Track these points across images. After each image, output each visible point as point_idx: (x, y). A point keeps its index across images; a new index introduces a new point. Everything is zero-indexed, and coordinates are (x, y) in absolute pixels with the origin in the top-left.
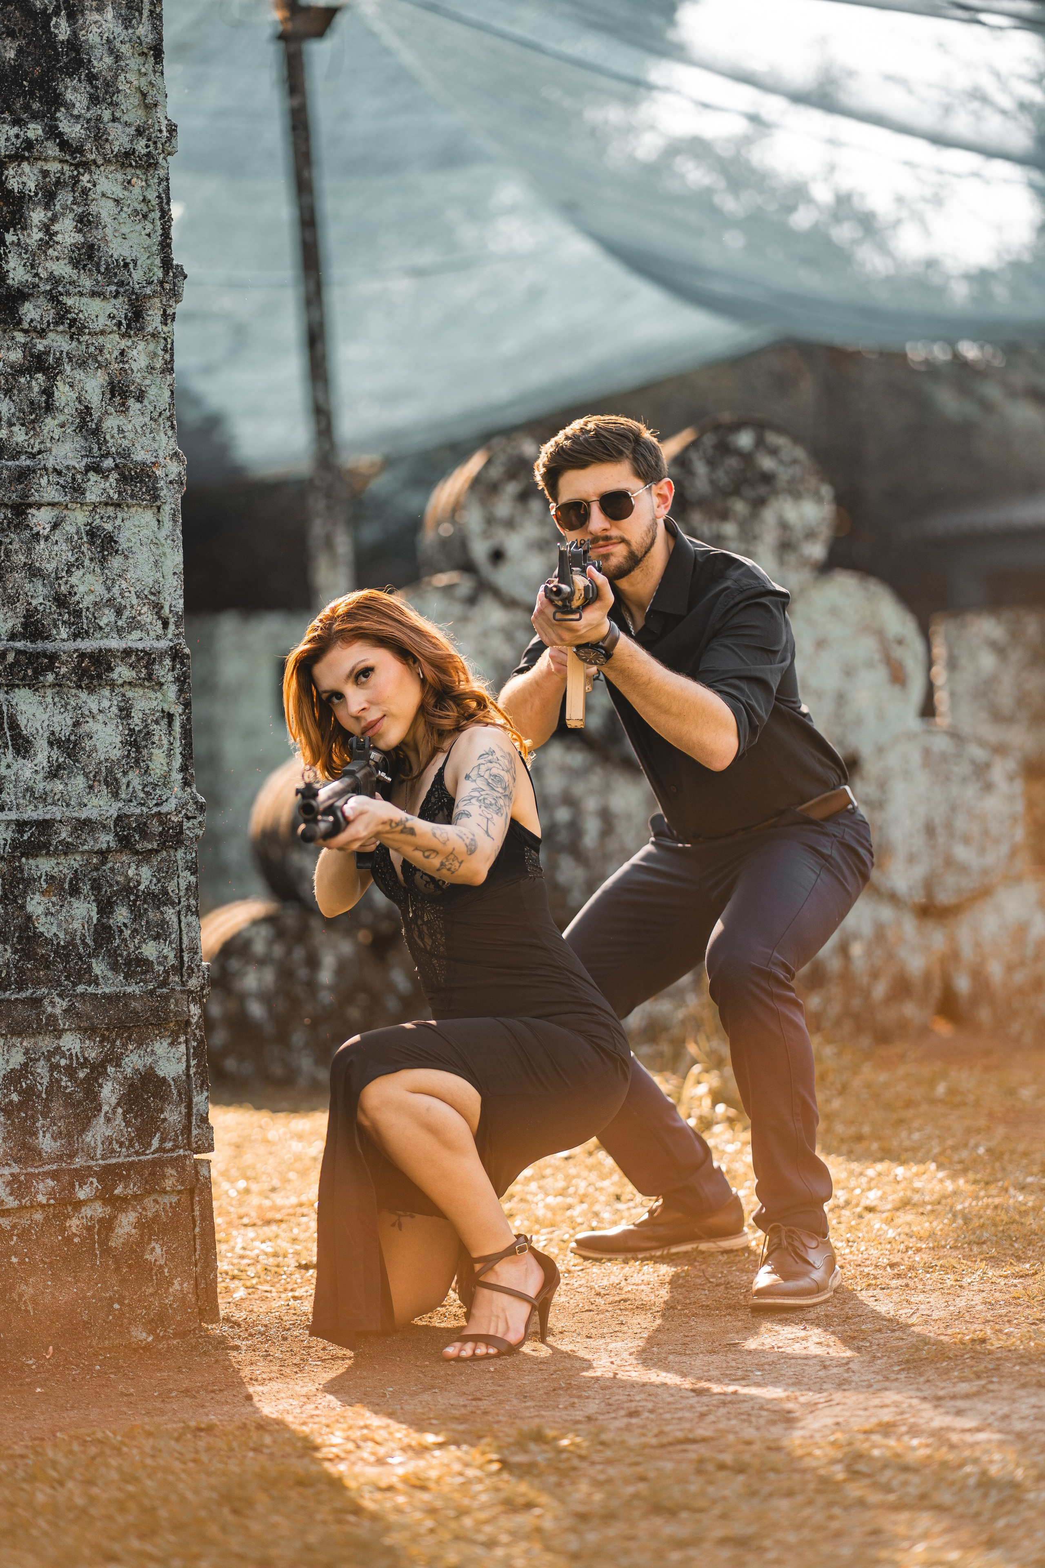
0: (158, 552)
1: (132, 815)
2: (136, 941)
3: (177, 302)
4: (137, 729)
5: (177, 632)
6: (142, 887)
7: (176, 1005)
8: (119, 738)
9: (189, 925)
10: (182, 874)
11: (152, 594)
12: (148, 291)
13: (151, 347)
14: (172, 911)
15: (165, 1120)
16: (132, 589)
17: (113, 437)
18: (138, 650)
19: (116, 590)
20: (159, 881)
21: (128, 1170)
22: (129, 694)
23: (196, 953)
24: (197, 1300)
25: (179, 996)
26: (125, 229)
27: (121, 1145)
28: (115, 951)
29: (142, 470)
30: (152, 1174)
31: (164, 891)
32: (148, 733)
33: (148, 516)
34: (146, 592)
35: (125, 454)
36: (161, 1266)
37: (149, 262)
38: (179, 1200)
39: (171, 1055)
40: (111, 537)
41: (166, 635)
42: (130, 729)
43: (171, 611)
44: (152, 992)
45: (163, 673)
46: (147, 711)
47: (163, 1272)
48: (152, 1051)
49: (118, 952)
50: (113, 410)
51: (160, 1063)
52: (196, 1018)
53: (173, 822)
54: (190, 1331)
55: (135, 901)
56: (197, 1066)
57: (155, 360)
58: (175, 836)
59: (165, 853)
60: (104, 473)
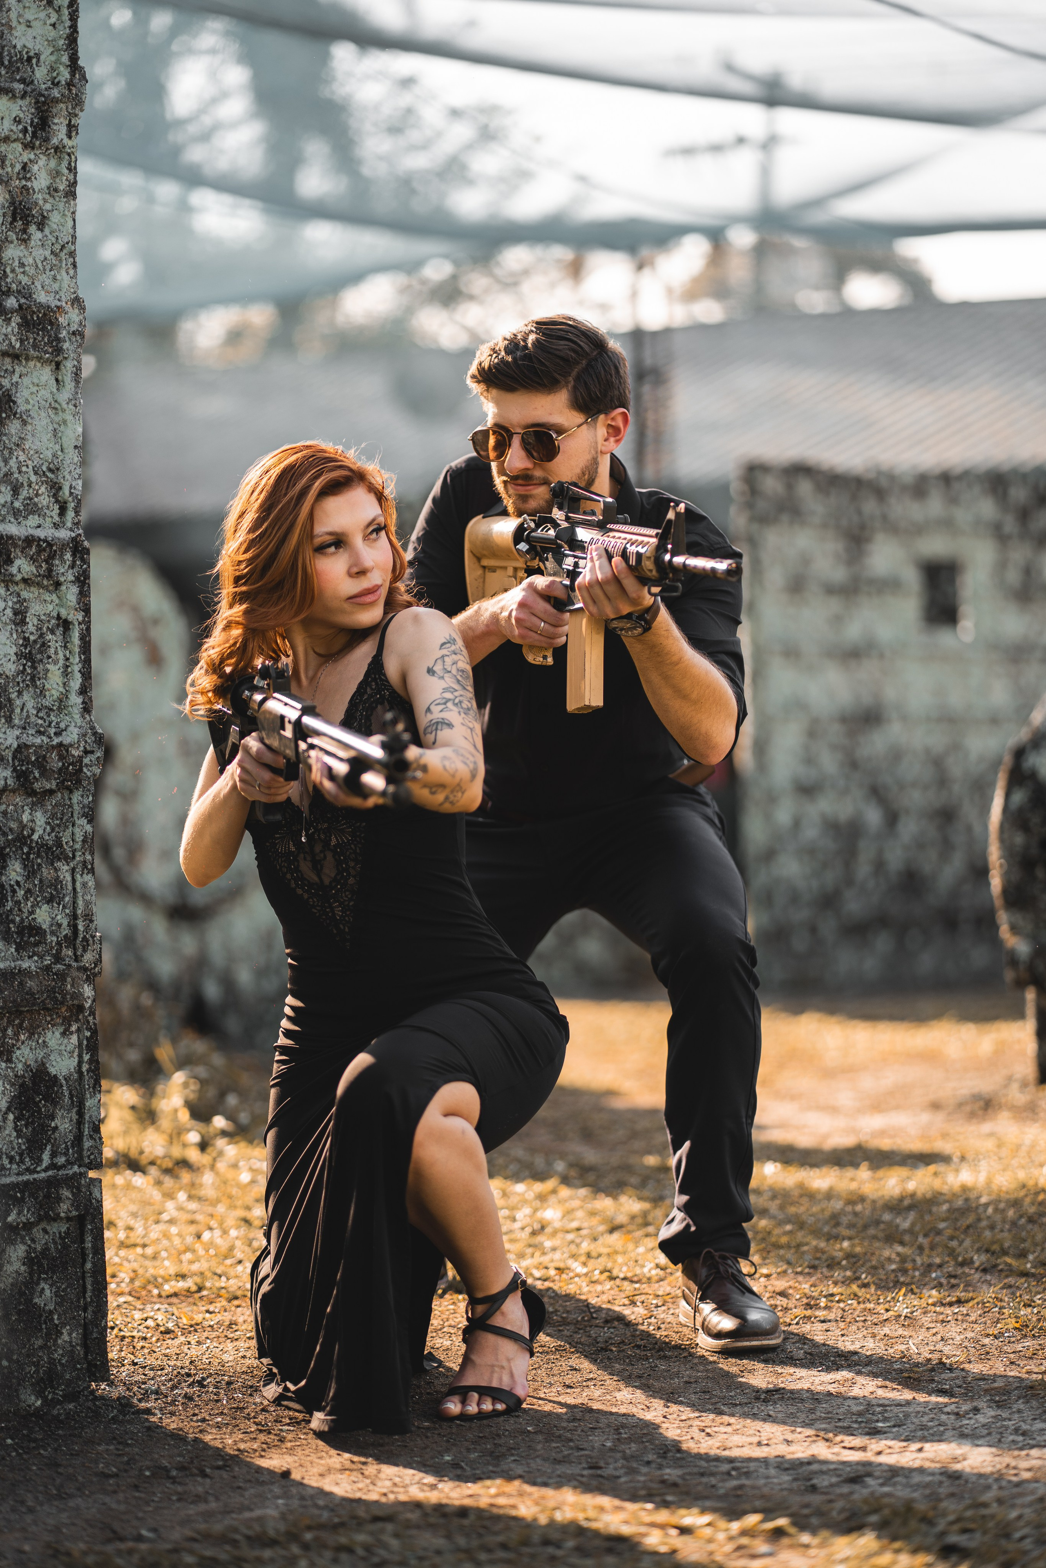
0: (57, 419)
1: (33, 745)
2: (29, 904)
3: (82, 110)
4: (32, 638)
5: (76, 521)
6: (35, 837)
7: (72, 986)
8: (14, 649)
9: (84, 885)
10: (78, 822)
11: (50, 470)
12: (56, 93)
13: (53, 163)
14: (66, 868)
15: (56, 1128)
16: (30, 463)
17: (13, 271)
18: (40, 540)
19: (13, 463)
20: (53, 830)
21: (22, 1192)
22: (25, 594)
23: (91, 921)
24: (86, 1354)
25: (75, 973)
26: (29, 15)
27: (11, 1159)
28: (8, 916)
29: (45, 314)
30: (47, 1196)
31: (59, 843)
32: (43, 645)
33: (45, 374)
34: (44, 469)
35: (25, 293)
36: (51, 1312)
37: (53, 58)
38: (68, 1229)
39: (63, 1048)
40: (10, 396)
41: (64, 523)
42: (25, 639)
43: (71, 494)
44: (48, 968)
45: (62, 570)
46: (43, 617)
47: (53, 1319)
48: (44, 1042)
49: (11, 917)
50: (14, 237)
51: (52, 1058)
52: (90, 1001)
53: (73, 756)
54: (79, 1392)
55: (28, 854)
56: (90, 1061)
57: (57, 180)
58: (75, 774)
59: (59, 795)
60: (6, 314)
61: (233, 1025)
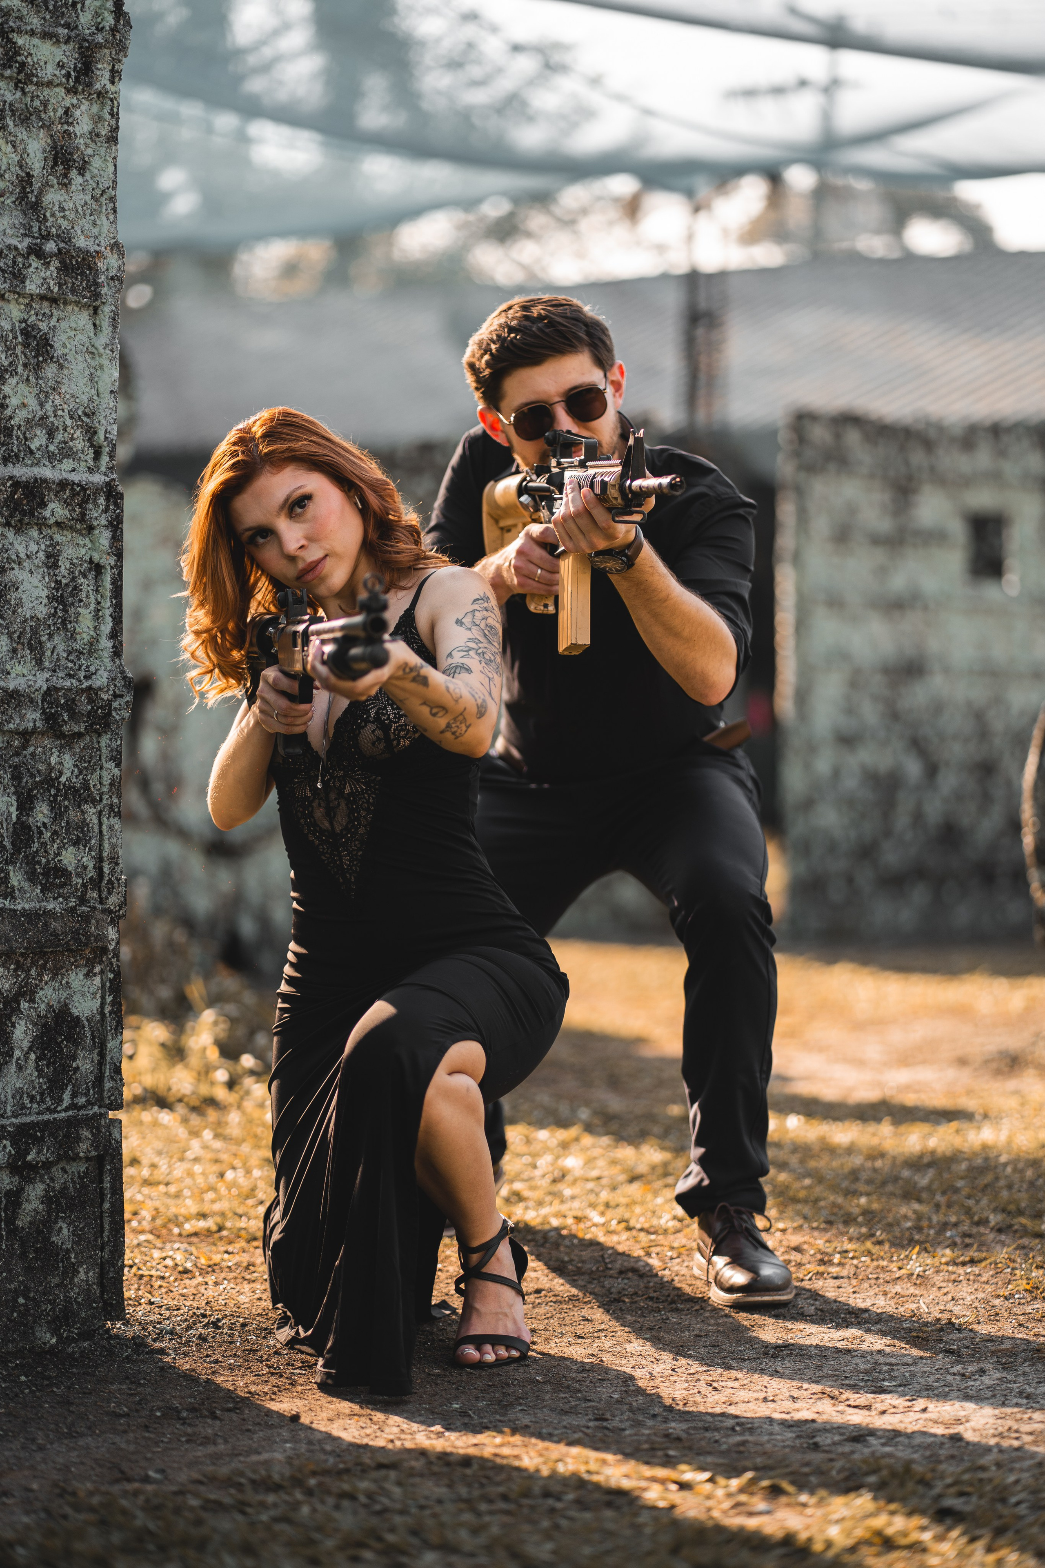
0: (94, 363)
1: (63, 688)
2: (56, 846)
3: (126, 56)
4: (64, 581)
5: (110, 465)
6: (63, 779)
7: (97, 928)
8: (46, 592)
9: (111, 828)
10: (106, 765)
11: (86, 414)
12: (100, 38)
13: (95, 109)
14: (93, 810)
15: (77, 1068)
16: (65, 406)
17: (53, 215)
18: (74, 483)
19: (48, 406)
20: (80, 772)
21: (42, 1131)
22: (58, 538)
23: (117, 864)
24: (102, 1293)
25: (100, 916)
27: (32, 1099)
28: (34, 857)
29: (84, 259)
30: (67, 1136)
31: (86, 786)
32: (75, 588)
33: (83, 319)
34: (80, 413)
35: (65, 237)
36: (68, 1251)
38: (87, 1169)
39: (86, 989)
40: (47, 340)
41: (98, 468)
42: (57, 582)
43: (106, 438)
44: (73, 910)
45: (96, 515)
46: (75, 561)
47: (70, 1258)
48: (67, 983)
49: (37, 859)
50: (55, 181)
51: (75, 999)
52: (114, 944)
53: (102, 699)
54: (94, 1331)
55: (56, 796)
56: (113, 1003)
57: (99, 126)
58: (103, 718)
59: (88, 738)
60: (46, 258)
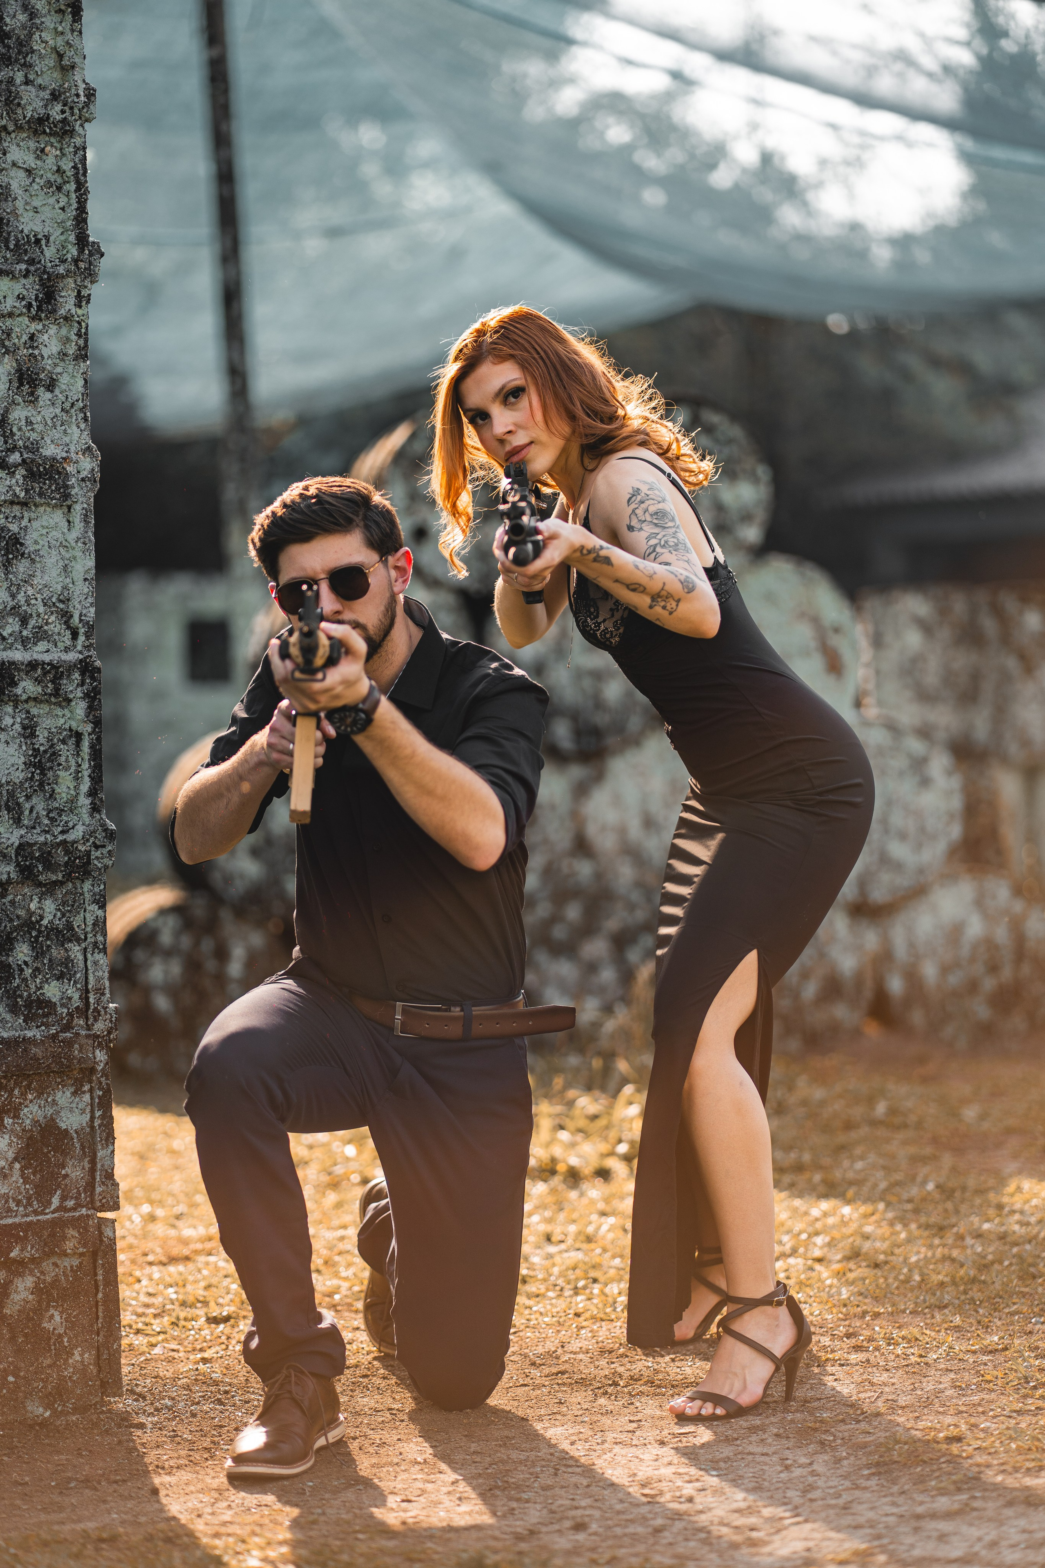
0: (67, 556)
1: (35, 843)
2: (38, 981)
3: (92, 282)
4: (42, 749)
5: (87, 643)
6: (45, 922)
7: (80, 1051)
8: (23, 759)
9: (96, 963)
10: (88, 908)
11: (61, 601)
12: (61, 270)
13: (64, 331)
14: (77, 948)
15: (67, 1176)
16: (38, 596)
17: (20, 429)
18: (44, 663)
19: (21, 597)
20: (63, 915)
21: (25, 1231)
22: (34, 711)
23: (103, 994)
24: (99, 1371)
25: (84, 1041)
26: (36, 203)
27: (18, 1203)
28: (15, 992)
29: (52, 466)
30: (52, 1235)
31: (70, 927)
32: (54, 754)
33: (58, 517)
34: (54, 600)
35: (34, 448)
36: (60, 1335)
37: (62, 238)
38: (81, 1263)
39: (74, 1105)
40: (17, 539)
41: (75, 647)
42: (34, 749)
43: (81, 620)
44: (54, 1037)
45: (71, 688)
46: (53, 730)
47: (62, 1341)
48: (54, 1100)
49: (18, 993)
50: (20, 400)
51: (62, 1114)
52: (102, 1065)
53: (80, 851)
54: (91, 1406)
55: (37, 937)
56: (102, 1117)
57: (68, 346)
58: (81, 867)
59: (70, 885)
60: (9, 469)
61: (917, 1017)
